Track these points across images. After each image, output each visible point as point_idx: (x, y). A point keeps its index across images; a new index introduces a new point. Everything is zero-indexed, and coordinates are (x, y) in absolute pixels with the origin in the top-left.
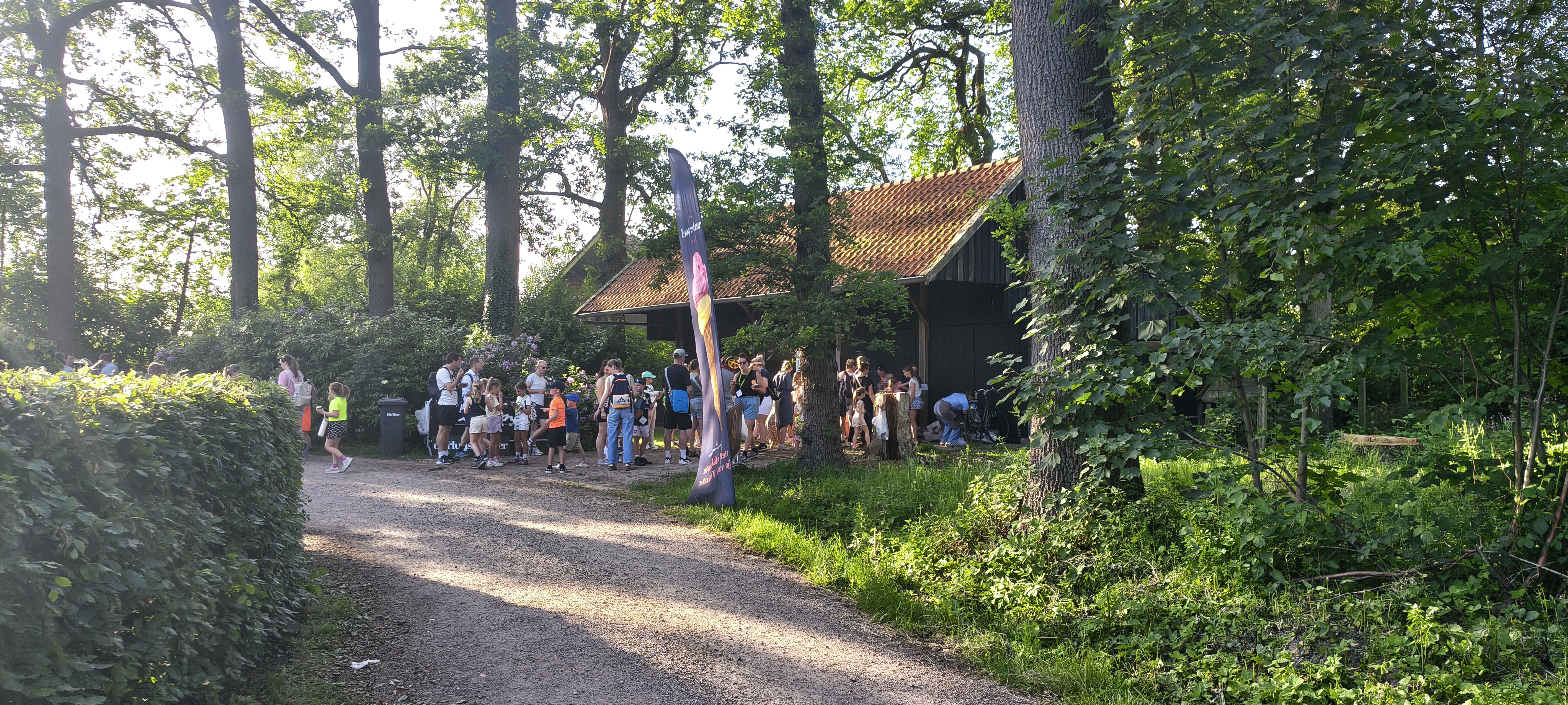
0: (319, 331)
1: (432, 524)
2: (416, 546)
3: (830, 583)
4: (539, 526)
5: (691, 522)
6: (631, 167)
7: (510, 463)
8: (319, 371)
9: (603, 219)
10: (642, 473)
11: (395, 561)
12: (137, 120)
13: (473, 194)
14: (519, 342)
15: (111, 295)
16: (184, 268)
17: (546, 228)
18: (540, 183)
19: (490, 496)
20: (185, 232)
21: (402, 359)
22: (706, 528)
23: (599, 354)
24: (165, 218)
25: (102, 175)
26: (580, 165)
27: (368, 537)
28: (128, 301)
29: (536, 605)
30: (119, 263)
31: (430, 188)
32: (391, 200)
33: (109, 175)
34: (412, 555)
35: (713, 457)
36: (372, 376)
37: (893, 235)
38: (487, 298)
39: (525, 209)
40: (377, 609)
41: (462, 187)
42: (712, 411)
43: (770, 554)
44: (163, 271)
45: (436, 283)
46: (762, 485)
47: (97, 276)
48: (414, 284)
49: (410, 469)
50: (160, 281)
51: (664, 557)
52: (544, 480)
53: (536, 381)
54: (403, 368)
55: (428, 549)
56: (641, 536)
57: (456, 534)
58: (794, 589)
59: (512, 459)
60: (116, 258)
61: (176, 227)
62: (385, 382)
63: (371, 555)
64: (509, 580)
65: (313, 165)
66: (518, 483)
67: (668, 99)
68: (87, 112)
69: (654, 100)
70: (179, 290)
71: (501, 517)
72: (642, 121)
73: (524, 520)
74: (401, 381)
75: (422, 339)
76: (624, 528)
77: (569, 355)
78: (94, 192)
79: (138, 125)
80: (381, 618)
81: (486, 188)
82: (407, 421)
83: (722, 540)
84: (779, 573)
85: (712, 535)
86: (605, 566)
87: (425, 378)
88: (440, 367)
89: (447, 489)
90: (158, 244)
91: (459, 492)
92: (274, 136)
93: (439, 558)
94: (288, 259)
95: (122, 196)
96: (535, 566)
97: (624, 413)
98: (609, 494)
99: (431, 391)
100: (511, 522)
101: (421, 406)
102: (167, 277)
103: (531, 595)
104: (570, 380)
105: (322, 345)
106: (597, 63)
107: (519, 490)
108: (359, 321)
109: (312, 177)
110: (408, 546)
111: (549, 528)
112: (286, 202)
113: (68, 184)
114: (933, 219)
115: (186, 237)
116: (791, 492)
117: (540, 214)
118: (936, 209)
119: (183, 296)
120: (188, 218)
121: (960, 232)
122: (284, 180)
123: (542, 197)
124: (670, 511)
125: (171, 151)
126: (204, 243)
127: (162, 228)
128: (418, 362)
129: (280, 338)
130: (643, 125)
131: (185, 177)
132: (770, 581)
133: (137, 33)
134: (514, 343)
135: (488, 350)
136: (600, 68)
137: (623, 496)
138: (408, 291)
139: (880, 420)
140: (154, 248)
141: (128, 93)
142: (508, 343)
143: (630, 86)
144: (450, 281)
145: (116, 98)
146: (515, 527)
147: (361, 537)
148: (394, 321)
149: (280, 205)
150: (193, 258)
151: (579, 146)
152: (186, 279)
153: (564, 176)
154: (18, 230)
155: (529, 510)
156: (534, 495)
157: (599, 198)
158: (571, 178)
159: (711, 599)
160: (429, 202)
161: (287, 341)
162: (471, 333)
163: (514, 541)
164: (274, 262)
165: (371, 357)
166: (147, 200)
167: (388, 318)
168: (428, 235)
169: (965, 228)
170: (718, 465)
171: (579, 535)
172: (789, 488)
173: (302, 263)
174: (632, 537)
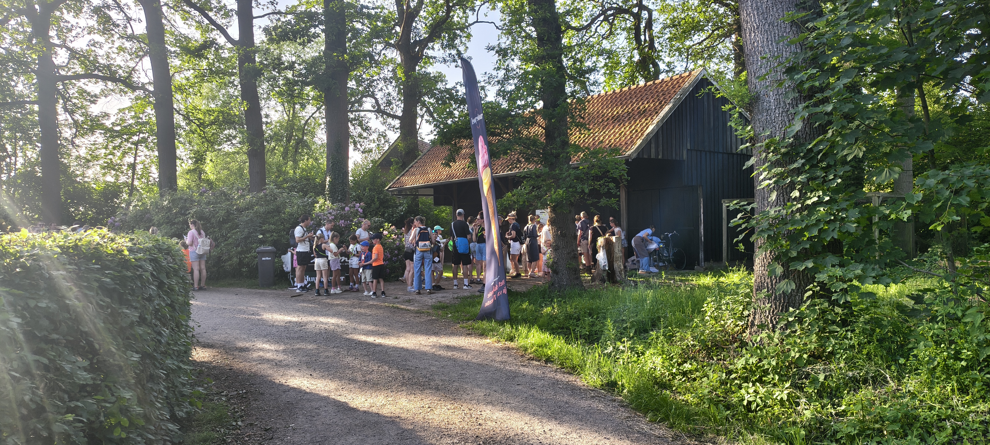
0: (216, 203)
1: (293, 338)
2: (281, 357)
3: (602, 385)
4: (371, 339)
5: (483, 334)
6: (420, 92)
7: (346, 291)
8: (216, 230)
9: (402, 127)
10: (439, 296)
11: (266, 370)
12: (100, 71)
13: (317, 114)
14: (350, 207)
15: (86, 185)
16: (133, 166)
17: (365, 135)
18: (361, 105)
19: (334, 315)
20: (132, 143)
21: (272, 221)
22: (495, 339)
23: (402, 216)
24: (119, 134)
25: (78, 108)
26: (387, 91)
27: (246, 350)
28: (97, 188)
29: (374, 410)
30: (91, 164)
31: (289, 111)
32: (264, 120)
33: (82, 107)
34: (278, 364)
35: (494, 285)
36: (252, 233)
37: (603, 129)
38: (328, 179)
39: (351, 122)
40: (248, 415)
41: (310, 109)
42: (493, 252)
43: (549, 360)
44: (119, 169)
45: (294, 172)
46: (527, 304)
47: (78, 173)
48: (280, 172)
49: (278, 296)
50: (118, 175)
51: (468, 363)
52: (371, 303)
53: (362, 233)
54: (273, 227)
55: (290, 359)
56: (448, 346)
57: (310, 347)
58: (574, 390)
59: (347, 287)
60: (88, 161)
61: (127, 140)
62: (261, 236)
63: (248, 364)
64: (352, 386)
65: (214, 98)
66: (353, 306)
67: (443, 47)
68: (66, 66)
69: (433, 48)
70: (130, 181)
71: (343, 332)
72: (425, 63)
73: (359, 334)
74: (272, 236)
75: (285, 207)
76: (433, 340)
77: (382, 216)
78: (73, 119)
79: (100, 74)
80: (251, 424)
81: (325, 109)
82: (276, 263)
83: (508, 349)
84: (559, 376)
85: (500, 345)
86: (424, 372)
87: (288, 233)
88: (298, 225)
89: (304, 311)
90: (115, 151)
91: (312, 313)
92: (188, 79)
93: (298, 366)
94: (199, 159)
95: (91, 121)
96: (371, 373)
97: (425, 254)
98: (419, 313)
99: (292, 242)
100: (350, 336)
101: (285, 253)
102: (122, 172)
103: (370, 400)
104: (385, 232)
105: (218, 212)
106: (396, 24)
107: (354, 310)
108: (243, 196)
109: (213, 106)
110: (275, 357)
111: (378, 340)
112: (196, 121)
113: (56, 113)
114: (630, 117)
115: (133, 146)
116: (549, 309)
117: (361, 125)
118: (632, 110)
119: (132, 184)
120: (134, 134)
121: (652, 125)
122: (195, 108)
123: (362, 114)
124: (465, 325)
125: (121, 90)
126: (145, 150)
127: (118, 141)
128: (282, 223)
129: (191, 208)
130: (426, 66)
131: (131, 107)
132: (555, 383)
133: (98, 15)
134: (347, 209)
135: (330, 213)
136: (398, 29)
137: (429, 314)
138: (276, 177)
139: (601, 256)
140: (113, 154)
141: (93, 54)
142: (343, 209)
143: (418, 39)
144: (303, 170)
145: (85, 57)
146: (353, 340)
147: (242, 350)
148: (266, 195)
149: (193, 124)
150: (139, 159)
151: (385, 79)
152: (134, 173)
153: (376, 100)
154: (25, 144)
155: (362, 327)
156: (365, 315)
157: (399, 113)
158: (380, 102)
159: (514, 402)
160: (289, 120)
161: (194, 210)
162: (318, 202)
163: (353, 351)
164: (190, 161)
165: (251, 220)
166: (108, 123)
167: (262, 194)
168: (289, 141)
169: (655, 122)
170: (498, 291)
171: (401, 346)
172: (546, 306)
173: (208, 161)
174: (442, 347)
